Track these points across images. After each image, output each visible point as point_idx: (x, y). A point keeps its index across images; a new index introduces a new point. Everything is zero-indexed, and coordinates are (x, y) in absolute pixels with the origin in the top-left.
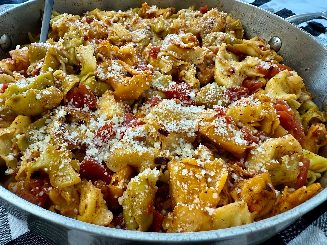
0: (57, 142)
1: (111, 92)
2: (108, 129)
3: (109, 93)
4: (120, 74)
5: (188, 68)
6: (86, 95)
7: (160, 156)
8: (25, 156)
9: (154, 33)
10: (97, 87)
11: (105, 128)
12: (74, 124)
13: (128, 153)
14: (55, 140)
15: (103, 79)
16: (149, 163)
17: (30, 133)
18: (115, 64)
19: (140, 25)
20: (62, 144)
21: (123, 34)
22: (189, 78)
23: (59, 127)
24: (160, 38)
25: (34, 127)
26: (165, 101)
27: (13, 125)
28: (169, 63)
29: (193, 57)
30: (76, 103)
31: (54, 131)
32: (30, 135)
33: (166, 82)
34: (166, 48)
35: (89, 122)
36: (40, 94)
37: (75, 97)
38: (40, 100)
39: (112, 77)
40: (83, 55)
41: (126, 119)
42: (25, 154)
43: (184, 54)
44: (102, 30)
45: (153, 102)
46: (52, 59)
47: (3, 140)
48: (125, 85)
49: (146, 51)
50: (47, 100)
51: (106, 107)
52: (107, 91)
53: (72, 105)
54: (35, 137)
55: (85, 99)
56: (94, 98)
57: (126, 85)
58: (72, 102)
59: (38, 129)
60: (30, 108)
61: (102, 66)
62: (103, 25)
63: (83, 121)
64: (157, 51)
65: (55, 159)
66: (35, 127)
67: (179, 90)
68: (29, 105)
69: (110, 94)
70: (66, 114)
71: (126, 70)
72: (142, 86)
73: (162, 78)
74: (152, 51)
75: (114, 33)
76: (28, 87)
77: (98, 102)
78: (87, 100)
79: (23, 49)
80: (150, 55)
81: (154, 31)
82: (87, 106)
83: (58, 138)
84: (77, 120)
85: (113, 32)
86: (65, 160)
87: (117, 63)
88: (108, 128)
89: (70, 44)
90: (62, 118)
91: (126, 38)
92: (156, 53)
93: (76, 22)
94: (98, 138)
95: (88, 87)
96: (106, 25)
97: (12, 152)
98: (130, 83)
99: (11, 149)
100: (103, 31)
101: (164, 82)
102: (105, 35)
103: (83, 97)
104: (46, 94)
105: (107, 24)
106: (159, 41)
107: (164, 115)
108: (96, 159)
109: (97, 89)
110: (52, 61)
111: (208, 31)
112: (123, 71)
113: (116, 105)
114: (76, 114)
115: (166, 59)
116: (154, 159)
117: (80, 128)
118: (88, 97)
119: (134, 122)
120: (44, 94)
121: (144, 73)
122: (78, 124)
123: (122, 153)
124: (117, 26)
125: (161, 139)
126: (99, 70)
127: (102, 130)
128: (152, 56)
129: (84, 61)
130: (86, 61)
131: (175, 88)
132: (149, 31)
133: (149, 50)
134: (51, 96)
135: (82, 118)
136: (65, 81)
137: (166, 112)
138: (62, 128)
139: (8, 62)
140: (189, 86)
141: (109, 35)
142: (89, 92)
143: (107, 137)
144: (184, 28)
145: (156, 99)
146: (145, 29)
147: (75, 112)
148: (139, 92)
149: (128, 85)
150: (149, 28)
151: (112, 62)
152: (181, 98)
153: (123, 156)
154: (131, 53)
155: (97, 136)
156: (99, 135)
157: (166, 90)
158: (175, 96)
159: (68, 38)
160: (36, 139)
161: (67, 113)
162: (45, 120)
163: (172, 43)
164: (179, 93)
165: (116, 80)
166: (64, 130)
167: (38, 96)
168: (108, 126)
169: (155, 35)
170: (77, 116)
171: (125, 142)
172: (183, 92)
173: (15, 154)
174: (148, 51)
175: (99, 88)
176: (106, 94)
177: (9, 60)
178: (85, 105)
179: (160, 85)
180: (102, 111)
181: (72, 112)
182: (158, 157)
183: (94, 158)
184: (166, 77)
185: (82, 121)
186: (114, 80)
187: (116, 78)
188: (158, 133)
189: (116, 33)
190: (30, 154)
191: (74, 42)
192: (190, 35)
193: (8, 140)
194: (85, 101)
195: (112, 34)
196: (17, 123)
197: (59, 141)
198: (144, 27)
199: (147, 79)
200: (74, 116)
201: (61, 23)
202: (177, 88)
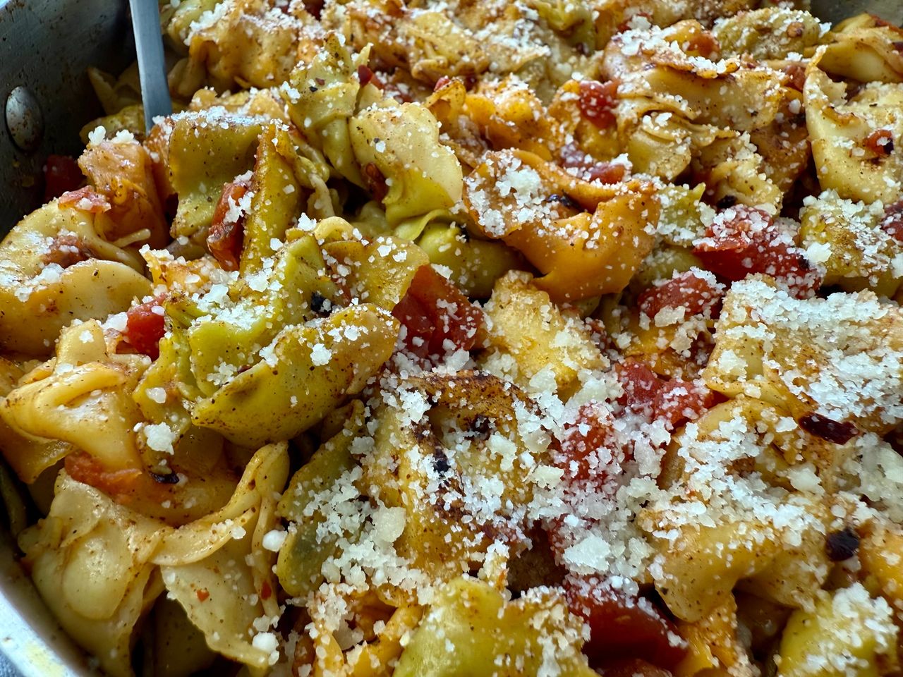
0: (459, 546)
1: (526, 277)
2: (606, 443)
3: (523, 284)
4: (544, 203)
5: (734, 151)
6: (442, 304)
7: (838, 525)
8: (323, 621)
9: (551, 32)
10: (469, 265)
11: (595, 441)
12: (460, 439)
13: (749, 546)
14: (448, 539)
15: (500, 232)
16: (817, 565)
17: (309, 511)
18: (510, 165)
19: (489, 6)
20: (482, 549)
21: (461, 48)
22: (752, 188)
23: (437, 475)
24: (574, 50)
25: (315, 480)
26: (743, 291)
27: (241, 495)
28: (679, 141)
29: (734, 108)
30: (418, 341)
31: (427, 496)
32: (312, 518)
33: (686, 212)
34: (647, 85)
35: (510, 419)
36: (321, 342)
37: (409, 318)
38: (328, 369)
39: (532, 221)
40: (396, 145)
41: (632, 383)
42: (322, 609)
43: (707, 102)
44: (382, 38)
45: (689, 296)
46: (286, 177)
47: (216, 571)
48: (584, 248)
49: (563, 104)
50: (351, 365)
51: (532, 341)
52: (513, 276)
53: (406, 351)
54: (335, 524)
55: (446, 318)
56: (474, 312)
57: (590, 245)
58: (404, 341)
59: (327, 485)
60: (297, 412)
61: (479, 182)
62: (379, 20)
63: (492, 420)
64: (609, 99)
65: (512, 642)
66: (318, 481)
67: (759, 241)
68: (294, 400)
69: (527, 287)
70: (428, 407)
71: (556, 186)
72: (636, 241)
73: (673, 198)
74: (594, 102)
75: (428, 47)
76: (267, 320)
77: (489, 325)
78: (454, 325)
79: (115, 140)
80: (583, 114)
81: (550, 26)
82: (459, 347)
83: (457, 529)
84: (465, 419)
85: (420, 43)
86: (555, 642)
87: (517, 163)
88: (603, 436)
89: (330, 105)
90: (424, 428)
91: (474, 62)
92: (607, 108)
93: (275, 18)
94: (583, 488)
95: (444, 271)
96: (388, 18)
97: (261, 612)
98: (601, 238)
99: (254, 599)
100: (390, 42)
101: (680, 213)
102: (395, 54)
103: (434, 315)
104: (345, 339)
105: (389, 13)
106: (573, 59)
107: (768, 348)
108: (616, 582)
109: (469, 271)
110: (286, 183)
111: (713, 8)
112: (547, 189)
113: (566, 330)
114: (460, 398)
115: (662, 125)
116: (823, 543)
117: (489, 453)
118: (453, 307)
119: (686, 397)
120: (338, 339)
121: (631, 192)
122: (471, 434)
123: (727, 550)
124: (429, 17)
125: (815, 456)
126: (479, 200)
127: (587, 453)
128: (592, 119)
129: (408, 170)
130: (416, 169)
131: (743, 234)
132: (537, 27)
133: (574, 96)
134: (366, 345)
135: (482, 406)
136: (374, 263)
137: (773, 336)
138: (449, 474)
139: (85, 203)
140: (768, 219)
141: (412, 54)
142: (450, 290)
143: (610, 477)
144: (640, 6)
145: (696, 287)
146: (522, 21)
147: (454, 391)
148: (628, 268)
149: (596, 247)
150: (533, 14)
151: (500, 160)
152: (772, 270)
153: (730, 558)
154: (537, 115)
155: (578, 478)
156: (584, 474)
157: (711, 243)
158: (748, 262)
159: (314, 84)
160: (341, 534)
161: (430, 401)
162: (349, 442)
163: (656, 65)
164: (761, 249)
165: (548, 230)
166: (458, 482)
167: (320, 355)
168: (601, 432)
169: (557, 39)
170: (463, 402)
171: (707, 494)
172: (774, 243)
173: (275, 620)
174: (571, 102)
175: (474, 269)
176: (510, 287)
177: (87, 195)
178: (448, 344)
179: (673, 227)
180: (519, 359)
181: (443, 391)
182: (832, 530)
183: (608, 582)
184: (685, 194)
185: (488, 421)
186: (541, 232)
187: (546, 223)
188: (802, 433)
189: (433, 46)
190: (342, 605)
191: (341, 95)
192: (693, 31)
193: (231, 563)
194: (446, 329)
195: (421, 52)
196: (252, 484)
197: (465, 539)
198: (518, 15)
199: (645, 214)
200: (451, 405)
201: (227, 25)
202: (747, 233)
